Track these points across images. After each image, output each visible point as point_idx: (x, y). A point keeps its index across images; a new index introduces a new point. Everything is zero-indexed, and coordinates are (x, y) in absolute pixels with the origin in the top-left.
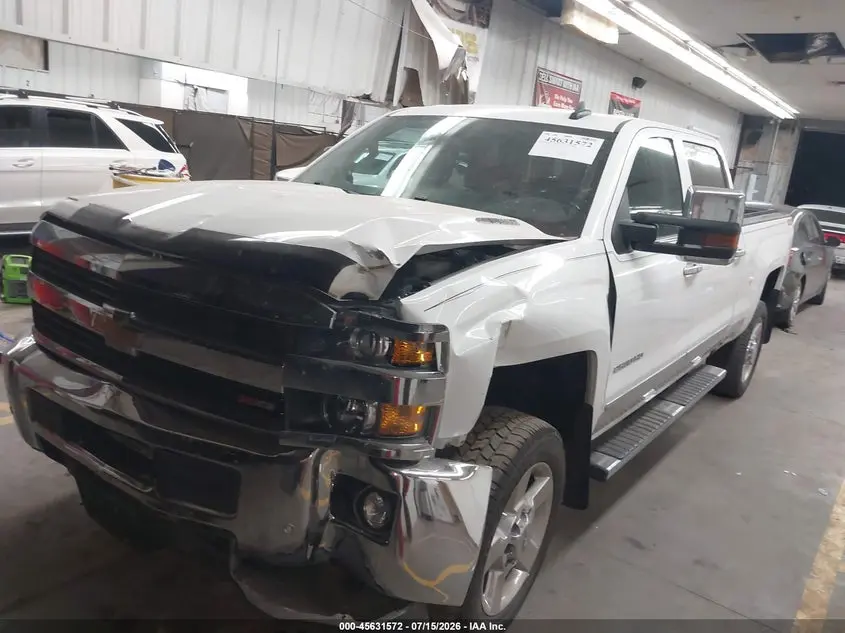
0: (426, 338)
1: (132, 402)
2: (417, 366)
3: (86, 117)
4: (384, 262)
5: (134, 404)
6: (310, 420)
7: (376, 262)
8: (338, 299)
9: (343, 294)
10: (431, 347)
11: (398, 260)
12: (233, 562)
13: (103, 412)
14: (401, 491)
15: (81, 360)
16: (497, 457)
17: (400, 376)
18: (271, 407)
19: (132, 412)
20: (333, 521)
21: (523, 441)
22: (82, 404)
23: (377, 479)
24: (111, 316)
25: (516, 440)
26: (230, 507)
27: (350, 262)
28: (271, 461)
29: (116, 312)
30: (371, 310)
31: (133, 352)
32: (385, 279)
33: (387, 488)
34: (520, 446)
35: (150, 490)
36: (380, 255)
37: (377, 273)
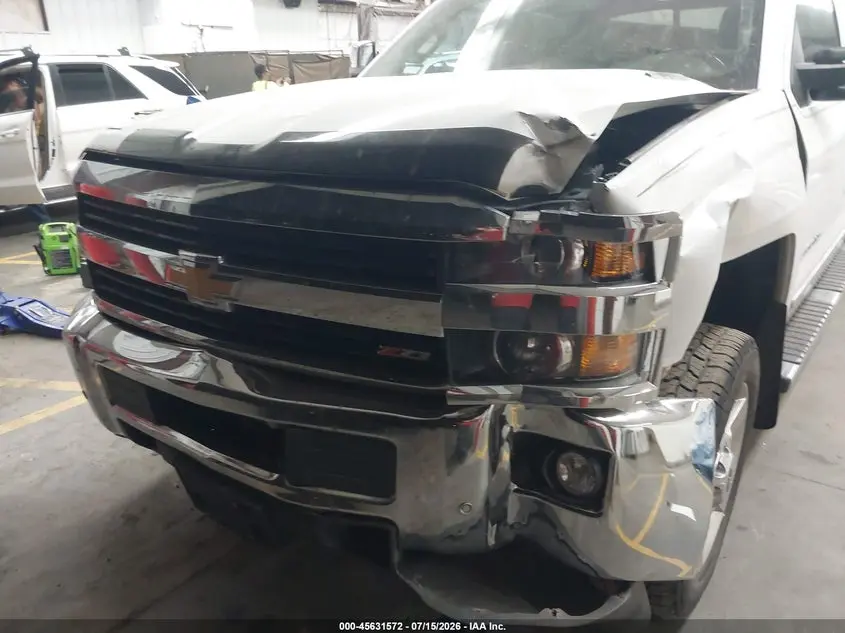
0: (636, 236)
1: (233, 371)
2: (624, 278)
3: (98, 69)
4: (572, 135)
5: (237, 373)
6: (478, 369)
7: (559, 136)
8: (507, 198)
9: (513, 190)
10: (647, 250)
11: (592, 128)
12: (396, 557)
13: (202, 387)
14: (611, 447)
15: (148, 322)
16: (703, 385)
17: (599, 294)
18: (425, 356)
19: (237, 384)
20: (516, 491)
21: (730, 360)
22: (163, 378)
23: (574, 434)
24: (192, 265)
25: (722, 361)
26: (385, 489)
27: (522, 140)
28: (432, 426)
29: (197, 258)
30: (557, 206)
31: (226, 307)
32: (573, 160)
33: (591, 445)
34: (728, 367)
35: (276, 476)
36: (564, 124)
37: (560, 153)
